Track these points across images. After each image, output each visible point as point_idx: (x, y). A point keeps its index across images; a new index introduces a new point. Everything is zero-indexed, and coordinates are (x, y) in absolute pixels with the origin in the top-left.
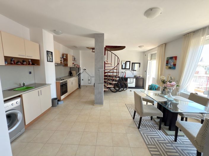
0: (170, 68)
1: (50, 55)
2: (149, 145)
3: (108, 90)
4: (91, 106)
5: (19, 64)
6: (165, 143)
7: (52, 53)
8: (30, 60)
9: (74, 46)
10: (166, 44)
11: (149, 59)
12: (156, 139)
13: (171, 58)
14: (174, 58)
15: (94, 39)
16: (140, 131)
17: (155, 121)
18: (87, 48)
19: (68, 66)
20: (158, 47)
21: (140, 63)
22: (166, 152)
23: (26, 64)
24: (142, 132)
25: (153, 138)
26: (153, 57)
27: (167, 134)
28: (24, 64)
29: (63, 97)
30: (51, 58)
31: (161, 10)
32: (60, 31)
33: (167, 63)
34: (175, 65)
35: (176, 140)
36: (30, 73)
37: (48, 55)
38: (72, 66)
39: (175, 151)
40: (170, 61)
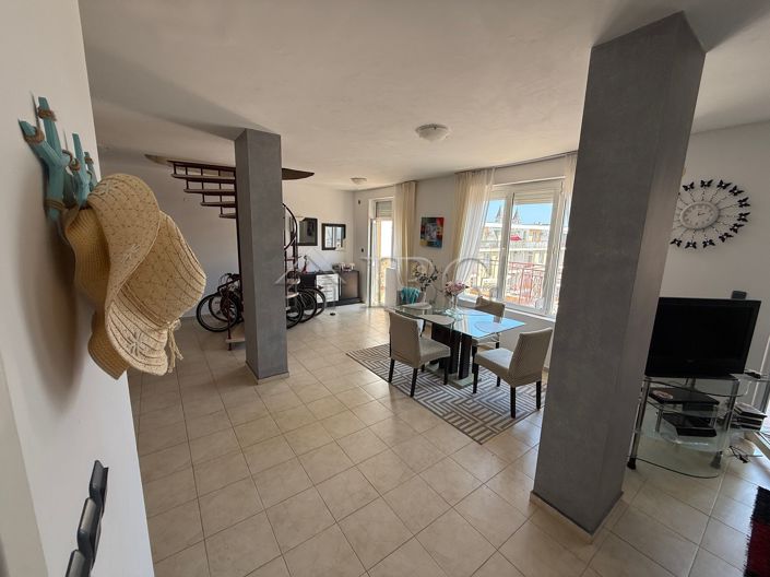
0: (430, 244)
2: (445, 415)
6: (464, 402)
10: (417, 182)
11: (371, 214)
12: (449, 402)
13: (433, 220)
14: (438, 222)
15: (233, 143)
16: (416, 400)
17: (429, 371)
18: (146, 159)
20: (397, 185)
21: (343, 226)
22: (472, 413)
24: (421, 401)
25: (444, 402)
26: (380, 211)
27: (460, 387)
31: (449, 132)
33: (422, 233)
34: (440, 238)
35: (475, 391)
39: (485, 410)
40: (430, 226)
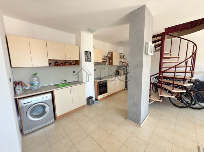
1: (88, 55)
3: (161, 101)
4: (122, 119)
5: (61, 65)
7: (90, 52)
8: (71, 61)
9: (120, 42)
19: (113, 64)
23: (68, 65)
28: (66, 65)
29: (100, 97)
30: (90, 58)
32: (94, 28)
36: (74, 72)
37: (86, 55)
38: (119, 65)
